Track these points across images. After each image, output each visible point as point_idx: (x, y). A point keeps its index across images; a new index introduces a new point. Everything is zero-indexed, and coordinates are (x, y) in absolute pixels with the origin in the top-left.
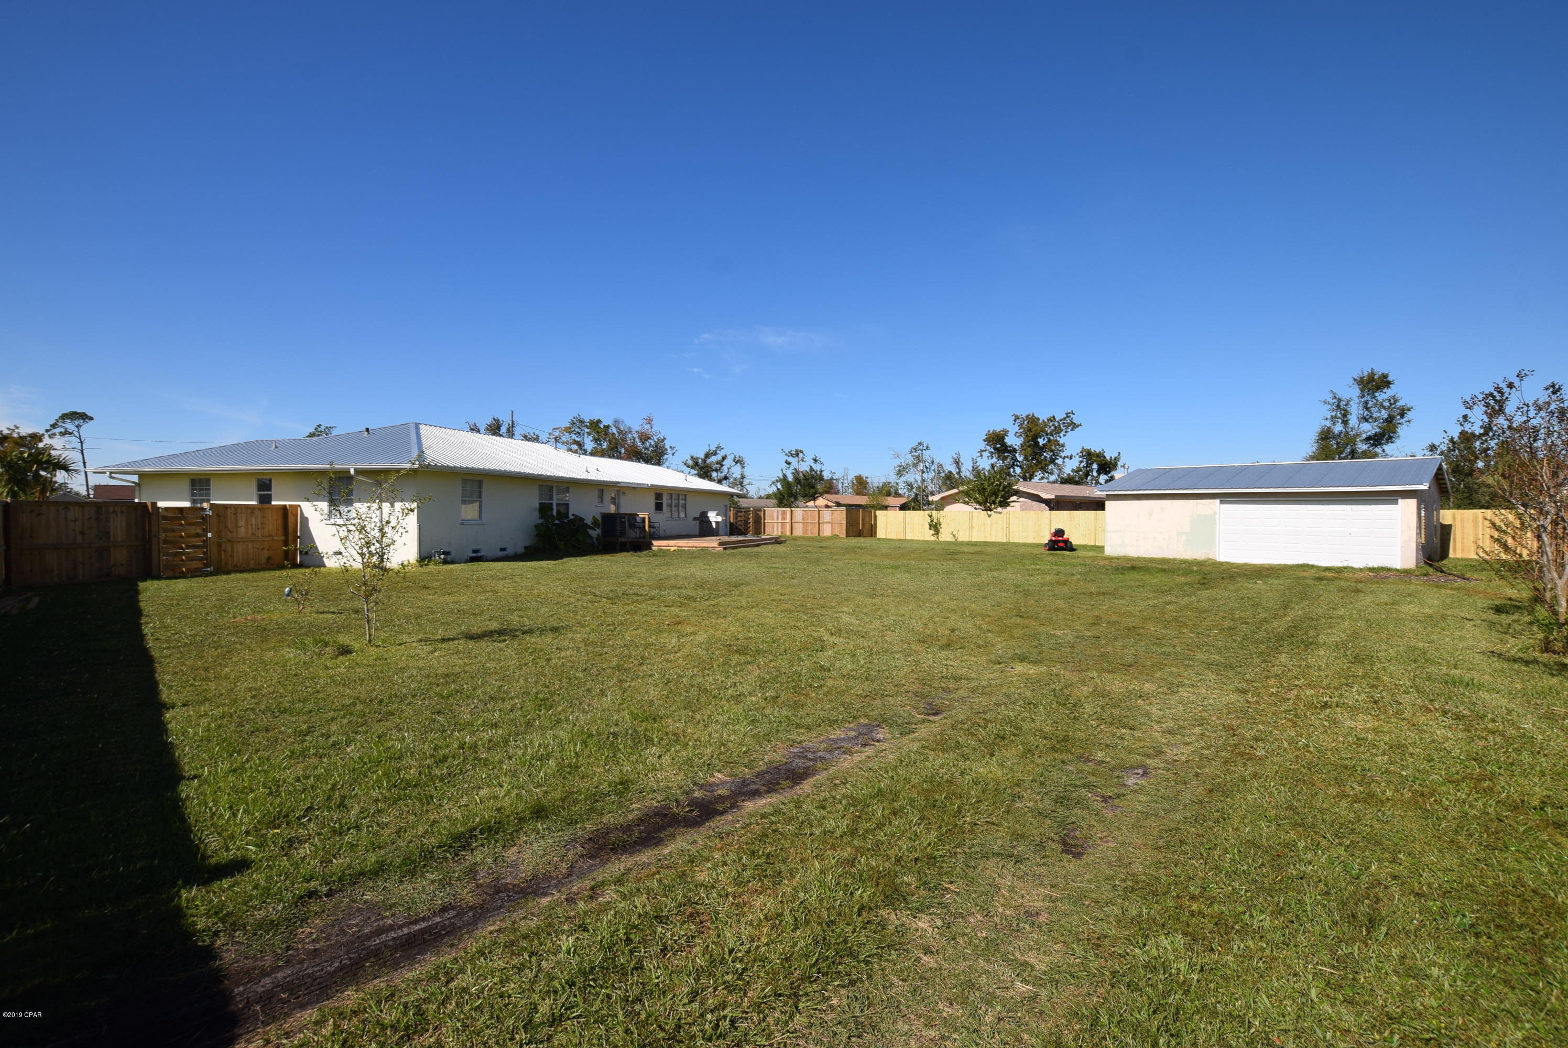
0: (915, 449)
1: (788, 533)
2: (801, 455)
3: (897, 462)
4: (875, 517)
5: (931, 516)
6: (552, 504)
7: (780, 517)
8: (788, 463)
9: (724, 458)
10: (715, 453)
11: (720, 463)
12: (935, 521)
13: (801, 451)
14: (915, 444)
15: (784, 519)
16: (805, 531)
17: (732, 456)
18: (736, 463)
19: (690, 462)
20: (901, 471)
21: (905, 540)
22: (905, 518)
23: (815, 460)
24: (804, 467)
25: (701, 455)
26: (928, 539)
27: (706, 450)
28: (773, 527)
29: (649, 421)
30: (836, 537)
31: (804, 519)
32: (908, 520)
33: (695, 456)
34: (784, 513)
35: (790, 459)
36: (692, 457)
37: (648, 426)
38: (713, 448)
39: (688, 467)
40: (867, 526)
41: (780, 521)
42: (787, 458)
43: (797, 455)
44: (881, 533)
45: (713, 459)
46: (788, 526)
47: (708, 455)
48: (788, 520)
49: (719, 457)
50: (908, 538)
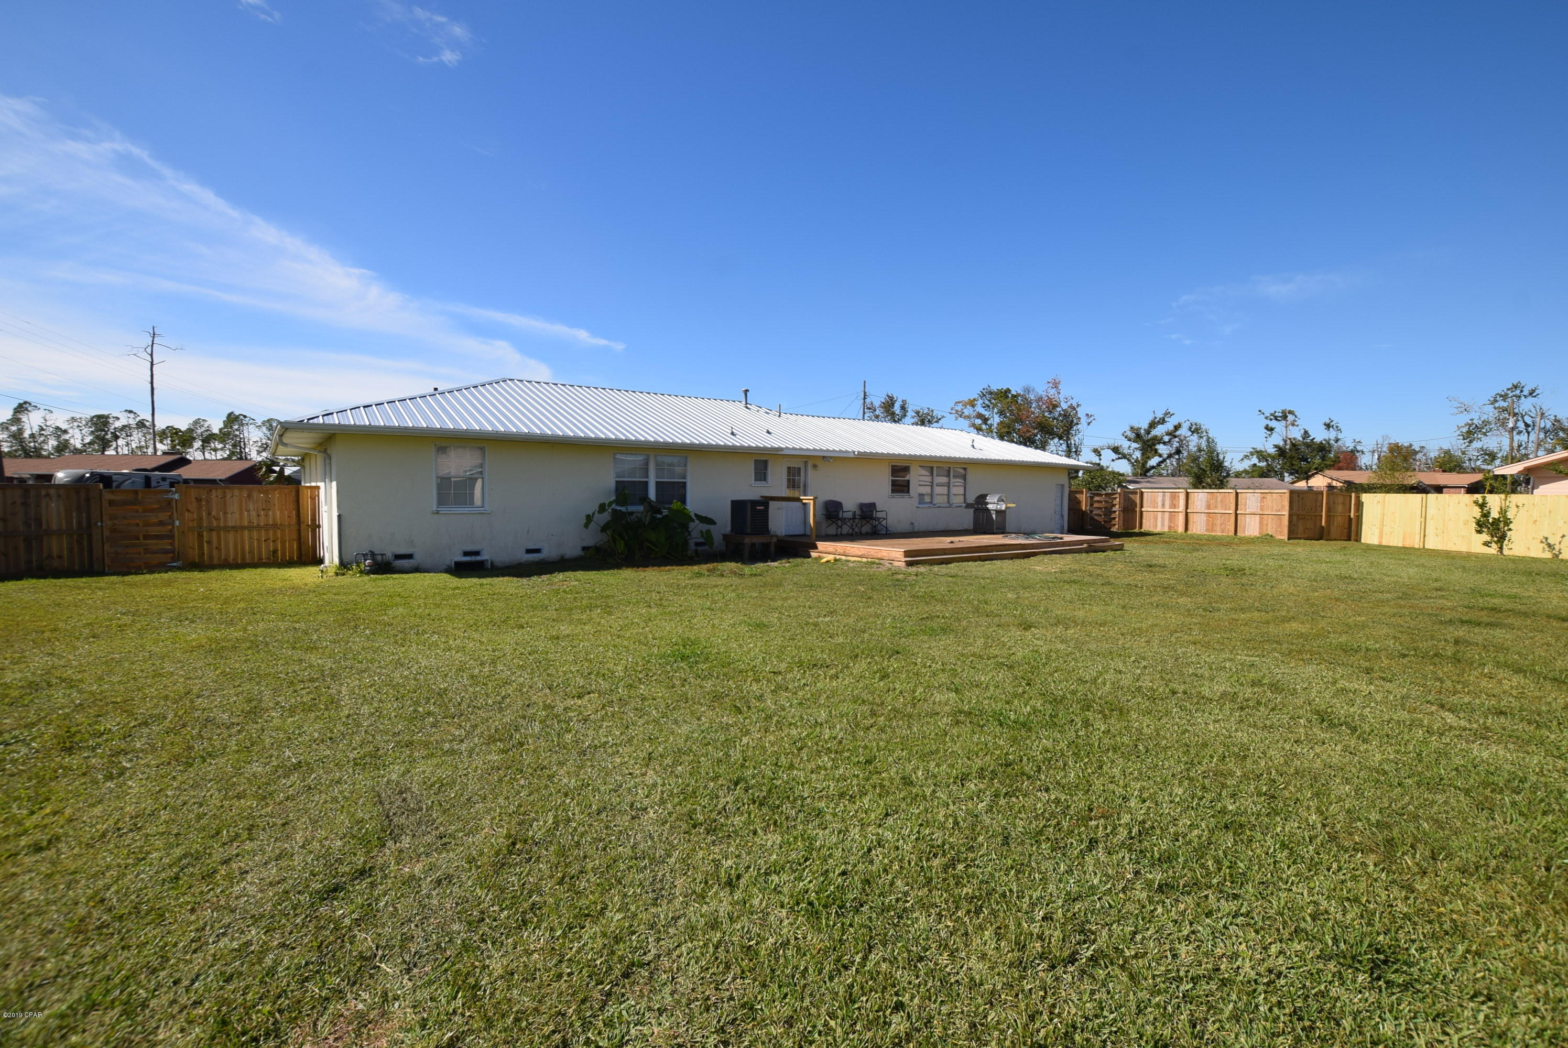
0: (1504, 397)
1: (1181, 529)
2: (1290, 418)
3: (1464, 419)
4: (1359, 505)
5: (1482, 506)
6: (646, 483)
7: (1167, 503)
8: (1270, 429)
9: (1177, 428)
10: (1162, 421)
11: (1172, 434)
12: (1495, 514)
13: (1291, 412)
14: (1502, 388)
15: (1174, 505)
16: (1211, 526)
17: (1188, 424)
18: (1193, 432)
19: (1133, 436)
20: (1471, 433)
21: (1424, 552)
22: (1425, 507)
23: (1328, 426)
24: (1296, 434)
25: (1144, 425)
26: (1478, 551)
27: (1150, 418)
28: (1156, 519)
29: (1056, 385)
30: (1267, 539)
31: (1208, 507)
32: (1431, 512)
33: (1136, 426)
34: (1174, 497)
35: (1273, 424)
36: (1132, 428)
37: (1053, 391)
38: (1159, 415)
39: (1129, 440)
40: (1339, 521)
41: (1167, 509)
42: (1268, 422)
43: (1285, 417)
44: (1370, 535)
45: (1159, 431)
46: (1181, 518)
47: (1153, 425)
48: (1182, 507)
49: (1169, 426)
50: (1430, 545)
